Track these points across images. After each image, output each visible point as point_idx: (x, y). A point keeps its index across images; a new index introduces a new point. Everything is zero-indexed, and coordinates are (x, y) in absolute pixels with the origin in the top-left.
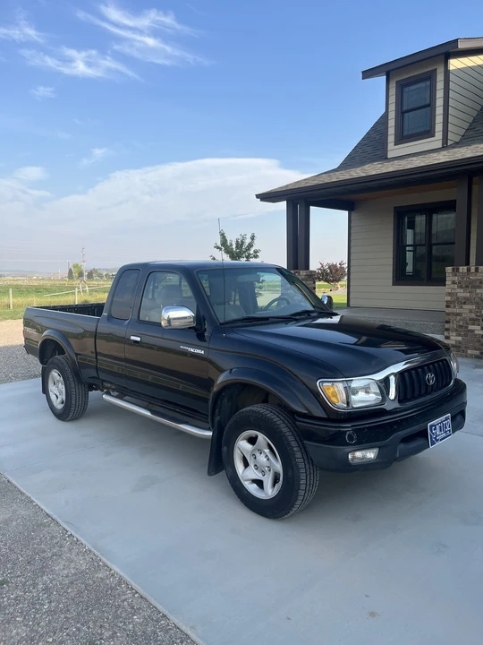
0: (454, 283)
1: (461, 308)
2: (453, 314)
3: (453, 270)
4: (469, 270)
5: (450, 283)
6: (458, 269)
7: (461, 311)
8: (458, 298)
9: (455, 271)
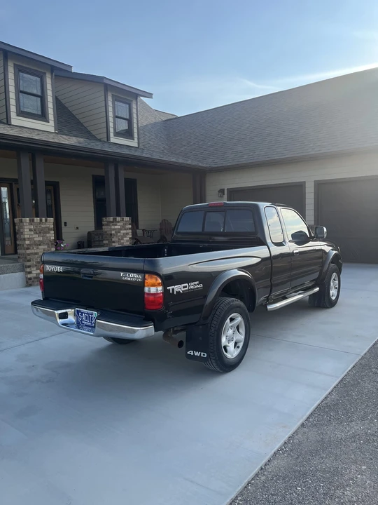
0: (30, 230)
1: (38, 248)
2: (32, 254)
3: (30, 220)
4: (41, 220)
5: (28, 230)
6: (33, 220)
7: (38, 251)
8: (35, 241)
9: (32, 221)
